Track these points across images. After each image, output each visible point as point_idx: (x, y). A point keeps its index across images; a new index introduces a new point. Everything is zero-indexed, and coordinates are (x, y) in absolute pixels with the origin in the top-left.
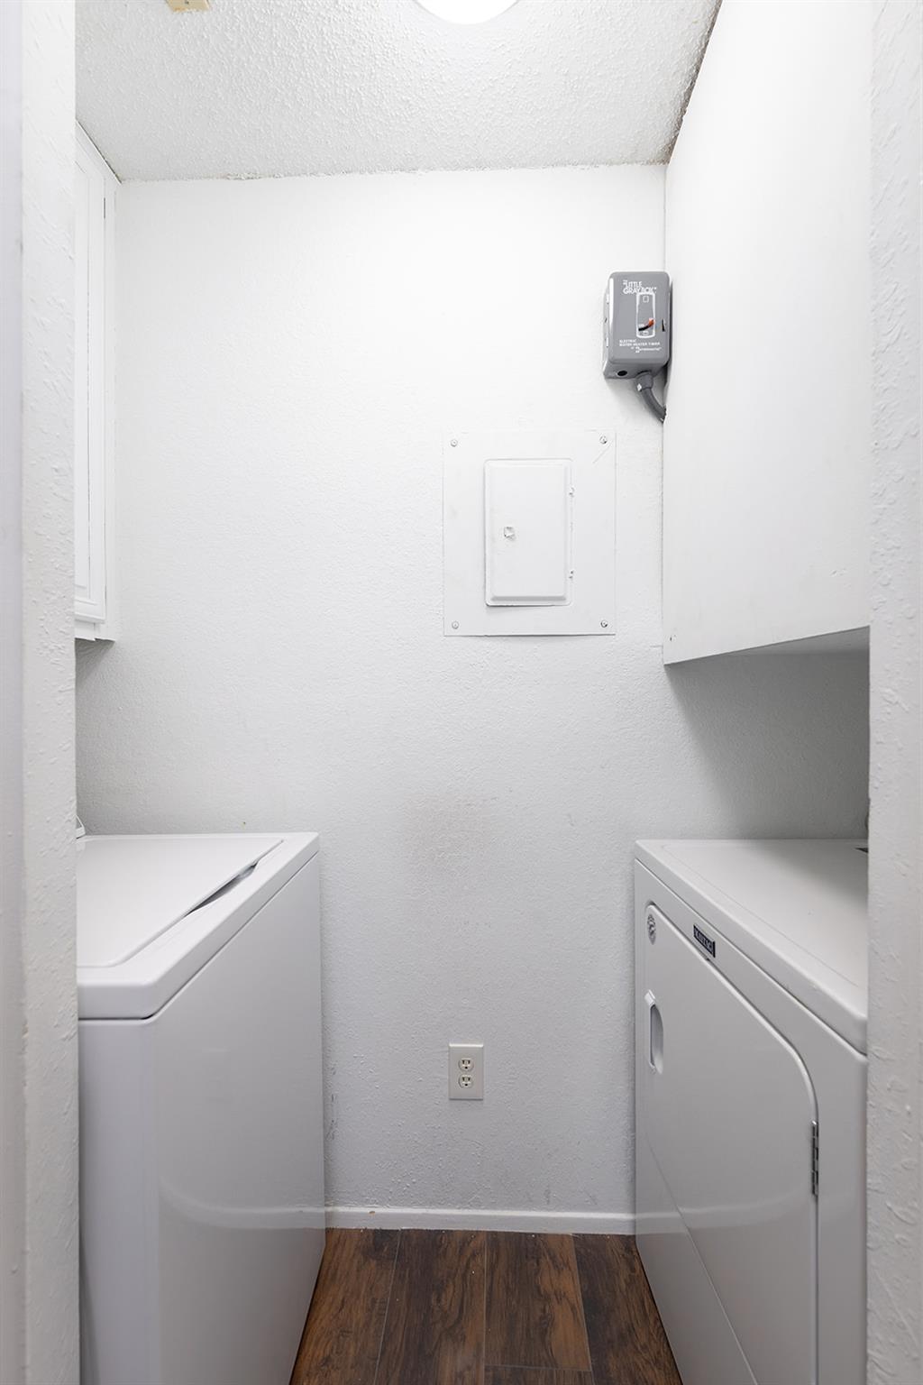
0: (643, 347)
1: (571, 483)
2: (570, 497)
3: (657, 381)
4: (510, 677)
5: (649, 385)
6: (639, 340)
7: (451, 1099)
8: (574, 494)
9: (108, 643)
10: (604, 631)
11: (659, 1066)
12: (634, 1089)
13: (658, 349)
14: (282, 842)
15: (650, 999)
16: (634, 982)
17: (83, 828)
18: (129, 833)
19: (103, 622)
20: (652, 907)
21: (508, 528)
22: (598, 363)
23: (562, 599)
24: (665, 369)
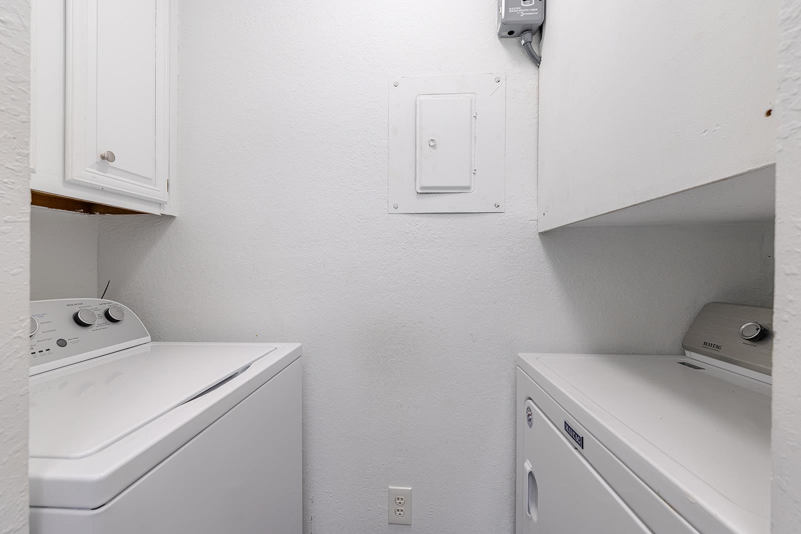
0: (526, 13)
1: (475, 110)
2: (474, 119)
3: (535, 38)
4: (432, 241)
5: (529, 40)
6: (523, 8)
7: (389, 524)
8: (477, 117)
9: (172, 218)
10: (497, 210)
11: (534, 515)
12: (515, 522)
13: (536, 13)
14: (276, 349)
15: (528, 467)
16: (516, 450)
17: (149, 336)
18: (184, 341)
19: (166, 203)
20: (530, 401)
21: (431, 140)
22: (494, 27)
23: (468, 188)
24: (541, 29)
